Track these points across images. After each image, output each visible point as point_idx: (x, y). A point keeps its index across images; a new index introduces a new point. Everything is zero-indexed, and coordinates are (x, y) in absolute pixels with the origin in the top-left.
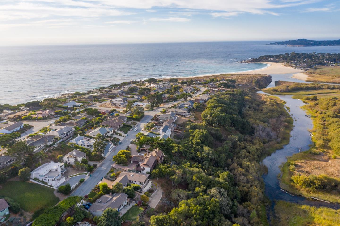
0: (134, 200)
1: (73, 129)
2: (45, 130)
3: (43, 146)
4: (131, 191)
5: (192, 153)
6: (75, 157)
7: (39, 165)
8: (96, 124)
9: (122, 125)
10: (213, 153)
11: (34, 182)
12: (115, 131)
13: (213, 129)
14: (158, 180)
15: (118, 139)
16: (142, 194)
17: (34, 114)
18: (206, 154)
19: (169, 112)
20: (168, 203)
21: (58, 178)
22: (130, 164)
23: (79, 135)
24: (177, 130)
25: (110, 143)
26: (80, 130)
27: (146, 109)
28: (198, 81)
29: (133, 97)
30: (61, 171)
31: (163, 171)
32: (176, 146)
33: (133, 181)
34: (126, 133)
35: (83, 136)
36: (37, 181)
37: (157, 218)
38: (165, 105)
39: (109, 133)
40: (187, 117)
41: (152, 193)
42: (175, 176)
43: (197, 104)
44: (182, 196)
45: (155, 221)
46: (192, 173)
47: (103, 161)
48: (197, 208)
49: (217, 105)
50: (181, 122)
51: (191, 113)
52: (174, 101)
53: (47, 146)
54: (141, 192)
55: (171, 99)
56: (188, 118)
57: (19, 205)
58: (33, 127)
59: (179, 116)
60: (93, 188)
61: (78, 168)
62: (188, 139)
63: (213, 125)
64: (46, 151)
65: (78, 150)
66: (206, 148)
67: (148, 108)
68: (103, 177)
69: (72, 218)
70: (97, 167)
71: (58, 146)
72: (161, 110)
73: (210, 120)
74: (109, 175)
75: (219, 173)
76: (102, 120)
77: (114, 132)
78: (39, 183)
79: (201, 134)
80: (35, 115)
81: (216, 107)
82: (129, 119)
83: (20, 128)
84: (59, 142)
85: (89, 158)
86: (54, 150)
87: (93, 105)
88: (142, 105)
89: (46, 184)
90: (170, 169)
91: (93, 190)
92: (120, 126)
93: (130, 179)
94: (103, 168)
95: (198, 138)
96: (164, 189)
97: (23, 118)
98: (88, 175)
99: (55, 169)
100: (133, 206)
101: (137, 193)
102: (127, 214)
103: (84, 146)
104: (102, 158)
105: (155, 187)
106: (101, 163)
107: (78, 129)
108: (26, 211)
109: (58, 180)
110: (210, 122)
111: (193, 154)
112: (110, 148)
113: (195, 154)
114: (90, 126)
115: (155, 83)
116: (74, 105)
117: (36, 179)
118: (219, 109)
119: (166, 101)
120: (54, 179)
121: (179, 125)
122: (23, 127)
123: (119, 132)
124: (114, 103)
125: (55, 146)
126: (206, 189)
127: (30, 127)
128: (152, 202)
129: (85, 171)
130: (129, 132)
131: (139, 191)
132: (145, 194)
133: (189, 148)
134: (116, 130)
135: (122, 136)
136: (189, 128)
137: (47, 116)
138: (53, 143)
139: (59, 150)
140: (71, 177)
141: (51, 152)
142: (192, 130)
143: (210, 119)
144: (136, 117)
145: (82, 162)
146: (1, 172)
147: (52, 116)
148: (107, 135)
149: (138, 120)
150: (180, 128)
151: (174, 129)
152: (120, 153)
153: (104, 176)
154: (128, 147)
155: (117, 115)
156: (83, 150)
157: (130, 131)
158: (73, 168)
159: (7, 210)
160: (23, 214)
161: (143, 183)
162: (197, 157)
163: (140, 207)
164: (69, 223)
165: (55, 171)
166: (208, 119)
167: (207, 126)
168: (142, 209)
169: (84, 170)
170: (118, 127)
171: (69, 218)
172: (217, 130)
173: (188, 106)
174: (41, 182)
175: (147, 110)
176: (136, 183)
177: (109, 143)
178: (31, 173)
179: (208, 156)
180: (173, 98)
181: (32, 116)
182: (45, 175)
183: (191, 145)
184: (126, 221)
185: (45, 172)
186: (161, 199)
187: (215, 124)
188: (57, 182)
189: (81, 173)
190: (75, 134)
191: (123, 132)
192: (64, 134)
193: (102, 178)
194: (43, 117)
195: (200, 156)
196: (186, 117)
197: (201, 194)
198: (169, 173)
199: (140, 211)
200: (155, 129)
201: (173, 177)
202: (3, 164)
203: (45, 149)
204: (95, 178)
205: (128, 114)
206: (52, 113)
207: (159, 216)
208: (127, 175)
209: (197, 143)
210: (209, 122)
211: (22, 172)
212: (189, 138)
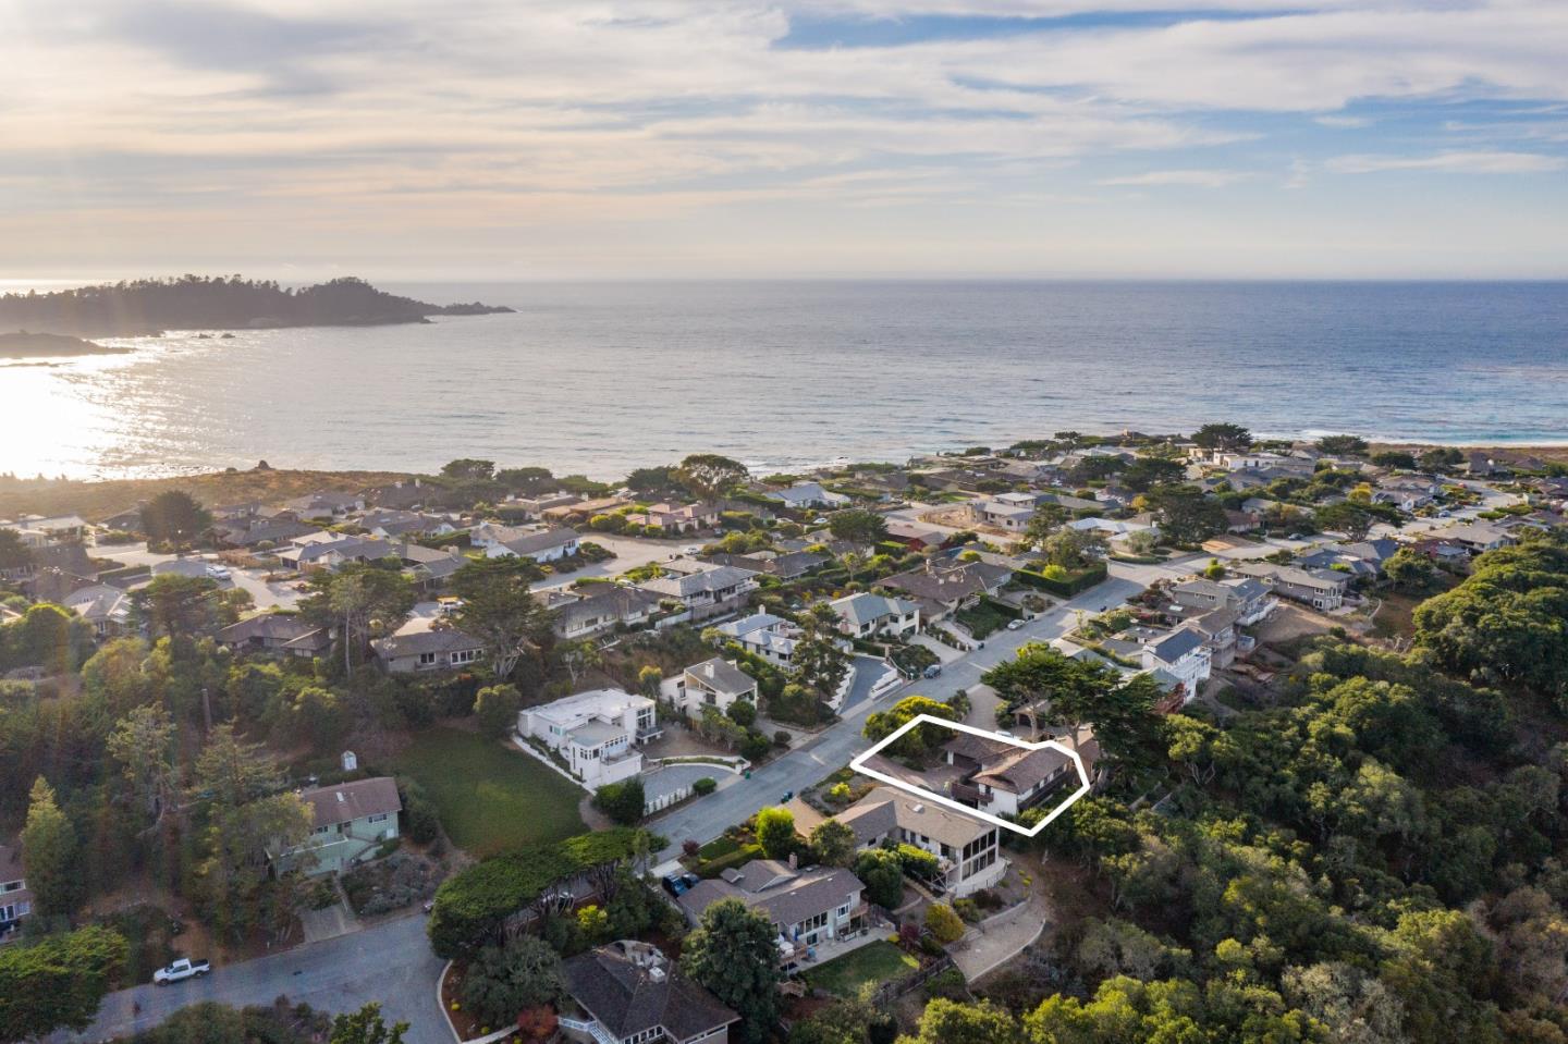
0: (894, 920)
1: (751, 581)
2: (647, 573)
3: (609, 623)
4: (885, 873)
5: (1283, 780)
6: (708, 689)
7: (565, 694)
8: (857, 578)
9: (975, 601)
10: (1408, 805)
11: (526, 747)
12: (932, 620)
13: (1459, 688)
14: (1045, 859)
15: (929, 653)
16: (943, 904)
17: (640, 512)
18: (1365, 804)
19: (1240, 575)
20: (1055, 976)
21: (614, 751)
22: (939, 765)
23: (762, 608)
24: (1251, 668)
25: (885, 664)
26: (777, 591)
27: (1125, 552)
28: (1491, 462)
29: (1091, 497)
30: (639, 733)
31: (1077, 823)
32: (1199, 731)
33: (913, 834)
34: (976, 637)
35: (781, 615)
36: (536, 749)
37: (953, 1016)
38: (1237, 546)
39: (895, 620)
40: (1336, 613)
41: (993, 912)
42: (1130, 861)
43: (1410, 560)
44: (1128, 954)
45: (940, 1022)
46: (1234, 869)
47: (827, 732)
48: (1182, 1027)
49: (1532, 574)
50: (1287, 633)
51: (1364, 601)
52: (1293, 536)
53: (620, 628)
54: (938, 894)
55: (1283, 524)
56: (1336, 619)
57: (435, 812)
58: (613, 556)
59: (1284, 605)
60: (737, 823)
61: (708, 735)
62: (1288, 713)
63: (1474, 672)
64: (609, 646)
65: (733, 662)
66: (1373, 775)
67: (1139, 549)
68: (797, 790)
69: (603, 914)
70: (789, 748)
71: (664, 636)
72: (1204, 564)
73: (1457, 645)
74: (823, 790)
75: (1402, 907)
76: (895, 568)
77: (923, 622)
78: (540, 757)
79: (1372, 700)
80: (639, 516)
81: (1523, 585)
82: (1023, 580)
83: (565, 553)
84: (672, 620)
85: (771, 705)
86: (644, 647)
87: (895, 509)
88: (1117, 534)
89: (565, 765)
90: (1119, 824)
91: (732, 830)
92: (961, 601)
93: (901, 822)
94: (814, 757)
95: (1346, 719)
96: (1064, 909)
97: (593, 520)
98: (739, 769)
99: (615, 715)
100: (879, 942)
101: (919, 894)
102: (835, 965)
103: (768, 652)
104: (828, 718)
105: (1017, 891)
106: (813, 737)
107: (774, 584)
108: (458, 843)
109: (610, 760)
110: (1458, 654)
111: (1289, 787)
112: (880, 683)
113: (1299, 789)
114: (831, 581)
115: (1236, 451)
116: (814, 502)
117: (537, 742)
118: (1539, 598)
119: (1251, 531)
120: (596, 753)
121: (1270, 646)
122: (578, 550)
123: (950, 628)
124: (987, 509)
125: (653, 632)
126: (1282, 963)
127: (602, 556)
128: (978, 951)
129: (733, 752)
130: (996, 636)
131: (933, 885)
132: (955, 906)
133: (1274, 758)
134: (939, 617)
135: (955, 647)
136: (1319, 666)
137: (681, 528)
138: (650, 619)
139: (660, 651)
140: (670, 762)
141: (626, 653)
142: (1327, 676)
143: (1460, 639)
144: (1056, 574)
145: (730, 713)
146: (422, 687)
147: (703, 531)
148: (889, 632)
149: (1064, 590)
150: (1273, 657)
151: (1236, 659)
152: (904, 707)
153: (802, 788)
154: (962, 694)
155: (968, 556)
156: (754, 668)
157: (1006, 632)
158: (690, 729)
159: (393, 819)
160: (444, 853)
161: (959, 854)
162: (1306, 806)
163: (908, 953)
164: (586, 932)
165: (610, 722)
166: (1446, 639)
167: (1426, 673)
168: (912, 962)
169: (730, 746)
170: (953, 606)
171: (592, 908)
172: (1485, 701)
173: (1356, 564)
174: (550, 754)
175: (1132, 556)
176: (925, 845)
177: (882, 662)
178: (524, 712)
179: (1376, 814)
180: (1293, 523)
181: (629, 518)
182: (567, 732)
183: (1287, 744)
184: (817, 991)
185: (573, 718)
186: (1027, 950)
187: (1482, 670)
188: (604, 767)
189: (715, 757)
190: (751, 604)
191: (967, 631)
192: (707, 594)
193: (790, 796)
194: (668, 527)
195: (1320, 805)
196: (1325, 615)
197: (1240, 975)
198: (1102, 839)
199: (900, 968)
200: (1125, 639)
201: (1116, 861)
202: (443, 662)
203: (609, 638)
204: (763, 788)
205: (1025, 562)
206: (709, 520)
207: (967, 1011)
208: (897, 805)
209: (1332, 742)
210: (1452, 653)
211: (486, 697)
212: (1295, 710)
